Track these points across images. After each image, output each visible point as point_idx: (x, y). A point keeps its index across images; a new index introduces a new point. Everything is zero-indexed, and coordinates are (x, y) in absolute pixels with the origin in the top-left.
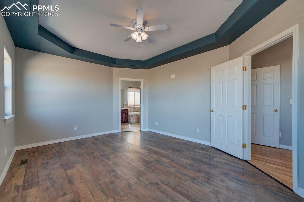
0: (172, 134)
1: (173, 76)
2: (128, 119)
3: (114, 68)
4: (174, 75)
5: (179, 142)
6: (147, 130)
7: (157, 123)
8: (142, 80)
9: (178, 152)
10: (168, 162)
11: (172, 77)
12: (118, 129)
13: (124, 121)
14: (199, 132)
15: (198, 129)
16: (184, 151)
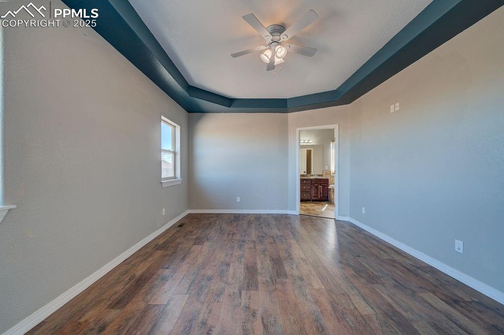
0: (392, 239)
1: (394, 108)
2: (328, 196)
3: (289, 114)
4: (397, 104)
5: (394, 261)
6: (347, 219)
7: (364, 209)
8: (335, 127)
9: (363, 281)
10: (318, 290)
11: (392, 111)
12: (295, 210)
13: (319, 198)
14: (461, 251)
15: (461, 243)
16: (383, 284)
